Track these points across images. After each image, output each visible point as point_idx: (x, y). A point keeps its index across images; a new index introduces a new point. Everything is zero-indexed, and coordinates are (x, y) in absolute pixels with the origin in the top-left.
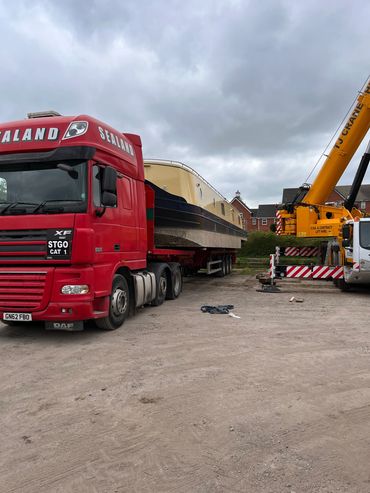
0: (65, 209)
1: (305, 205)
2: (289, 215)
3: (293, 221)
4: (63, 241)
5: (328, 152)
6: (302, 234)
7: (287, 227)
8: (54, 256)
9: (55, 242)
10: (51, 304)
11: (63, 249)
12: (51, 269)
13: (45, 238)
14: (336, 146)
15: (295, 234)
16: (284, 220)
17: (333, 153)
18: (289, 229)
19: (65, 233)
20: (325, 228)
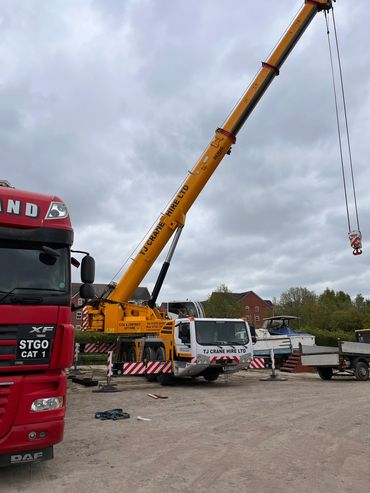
0: (45, 299)
1: (111, 302)
2: (96, 312)
3: (101, 317)
4: (42, 339)
5: (134, 257)
6: (110, 330)
7: (94, 323)
8: (28, 361)
9: (30, 342)
10: (14, 429)
11: (41, 350)
12: (19, 378)
13: (15, 337)
14: (141, 252)
15: (103, 330)
16: (91, 315)
17: (138, 258)
18: (96, 325)
19: (45, 329)
20: (133, 325)
